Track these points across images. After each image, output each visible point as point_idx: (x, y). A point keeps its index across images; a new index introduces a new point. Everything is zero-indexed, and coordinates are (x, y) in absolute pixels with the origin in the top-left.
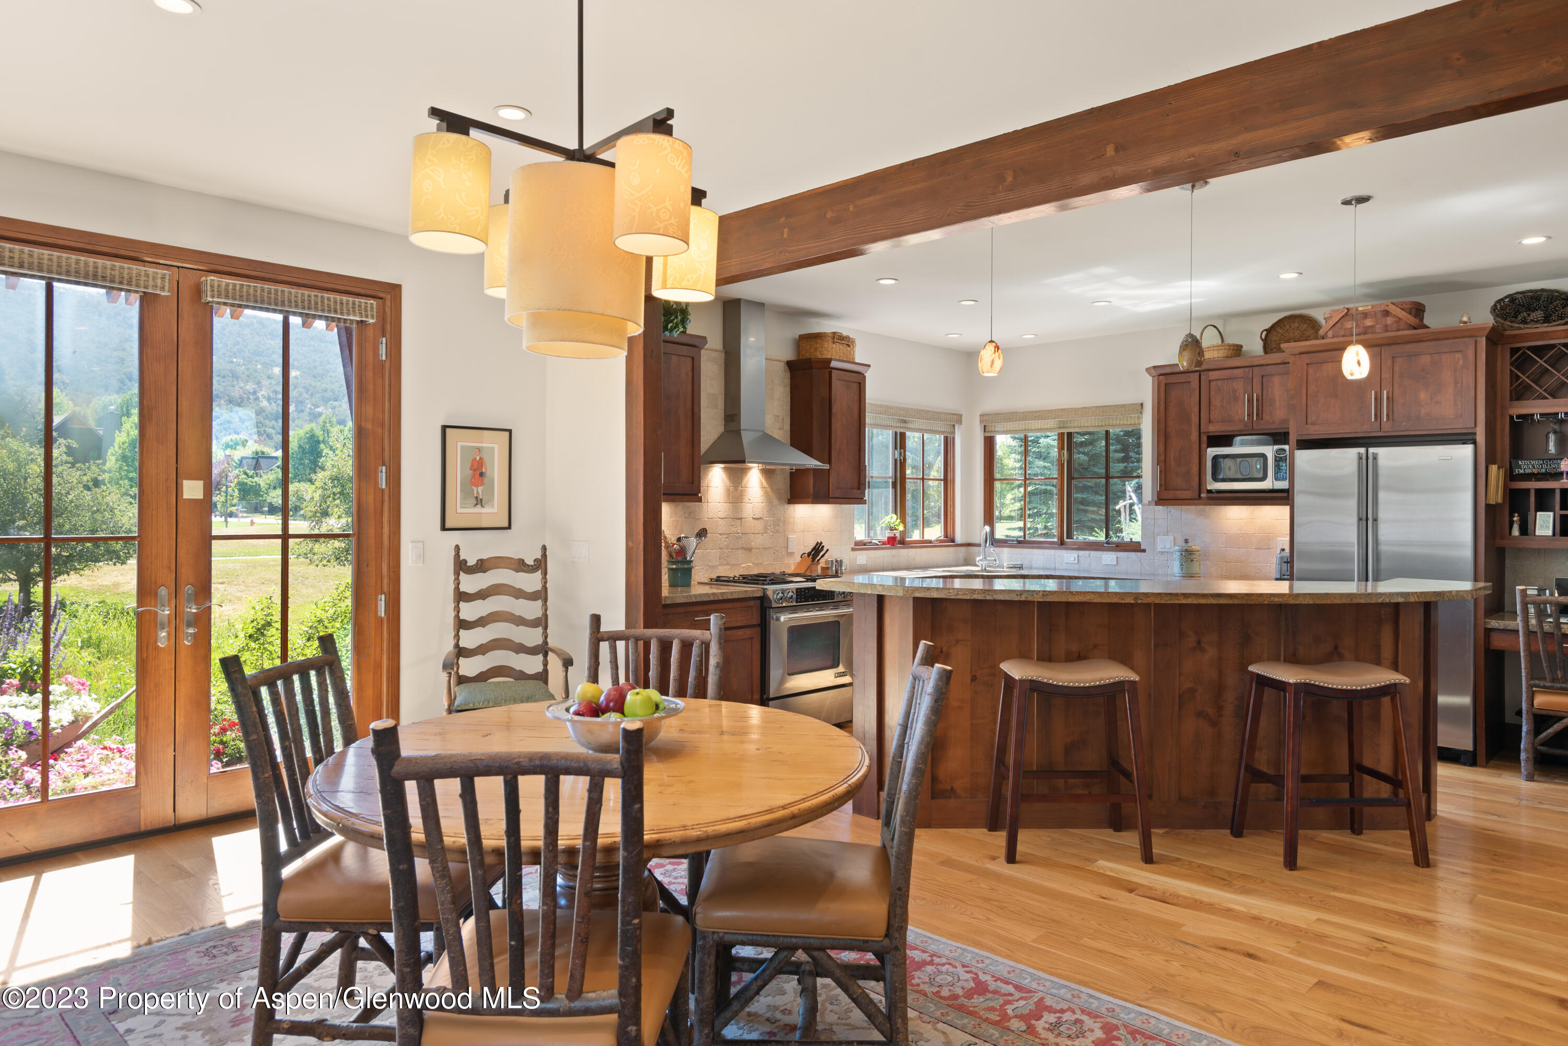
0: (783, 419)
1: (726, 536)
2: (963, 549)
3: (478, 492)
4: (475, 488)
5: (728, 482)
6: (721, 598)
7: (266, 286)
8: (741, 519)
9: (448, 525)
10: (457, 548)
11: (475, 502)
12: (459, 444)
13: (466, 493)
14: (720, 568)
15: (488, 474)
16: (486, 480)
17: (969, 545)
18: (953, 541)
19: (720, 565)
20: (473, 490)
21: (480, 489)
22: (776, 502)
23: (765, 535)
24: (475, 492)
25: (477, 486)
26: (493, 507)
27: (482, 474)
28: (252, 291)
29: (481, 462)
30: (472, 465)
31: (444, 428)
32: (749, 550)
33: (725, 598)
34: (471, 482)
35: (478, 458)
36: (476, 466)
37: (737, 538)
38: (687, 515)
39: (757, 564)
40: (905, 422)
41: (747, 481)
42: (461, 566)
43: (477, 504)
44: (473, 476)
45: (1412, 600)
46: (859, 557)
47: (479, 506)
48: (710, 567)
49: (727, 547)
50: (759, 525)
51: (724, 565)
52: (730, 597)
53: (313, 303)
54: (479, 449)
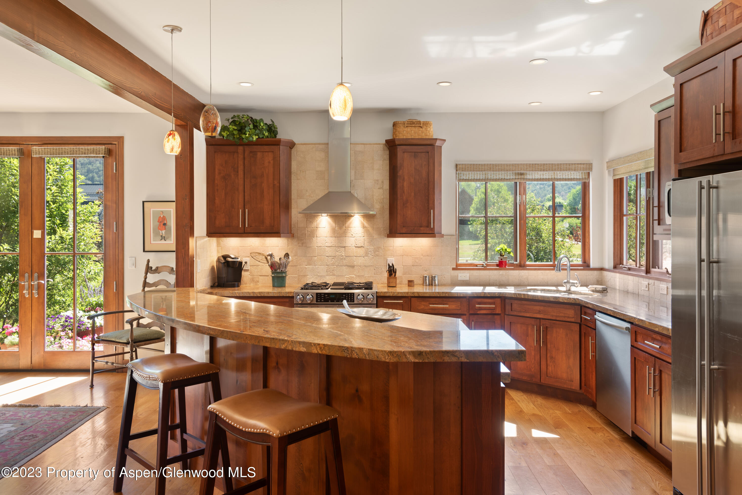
0: (383, 182)
1: (332, 258)
2: (596, 272)
3: (162, 233)
4: (161, 231)
5: (334, 225)
6: (259, 295)
7: (54, 147)
8: (345, 247)
9: (146, 250)
10: (148, 261)
11: (161, 238)
12: (152, 210)
13: (156, 234)
14: (327, 277)
15: (168, 224)
16: (167, 227)
17: (602, 269)
18: (588, 266)
19: (327, 275)
20: (160, 232)
21: (164, 232)
22: (376, 236)
23: (366, 257)
24: (161, 233)
25: (162, 230)
26: (171, 241)
27: (165, 224)
28: (49, 150)
29: (164, 218)
30: (159, 220)
31: (143, 202)
32: (353, 267)
33: (262, 295)
34: (158, 228)
35: (162, 216)
36: (161, 220)
37: (342, 259)
38: (300, 245)
39: (359, 276)
40: (522, 174)
41: (350, 223)
42: (149, 269)
43: (162, 239)
44: (160, 225)
45: (315, 351)
46: (460, 275)
47: (163, 240)
48: (319, 276)
49: (333, 264)
50: (361, 252)
51: (331, 275)
52: (266, 295)
53: (75, 151)
54: (162, 212)
